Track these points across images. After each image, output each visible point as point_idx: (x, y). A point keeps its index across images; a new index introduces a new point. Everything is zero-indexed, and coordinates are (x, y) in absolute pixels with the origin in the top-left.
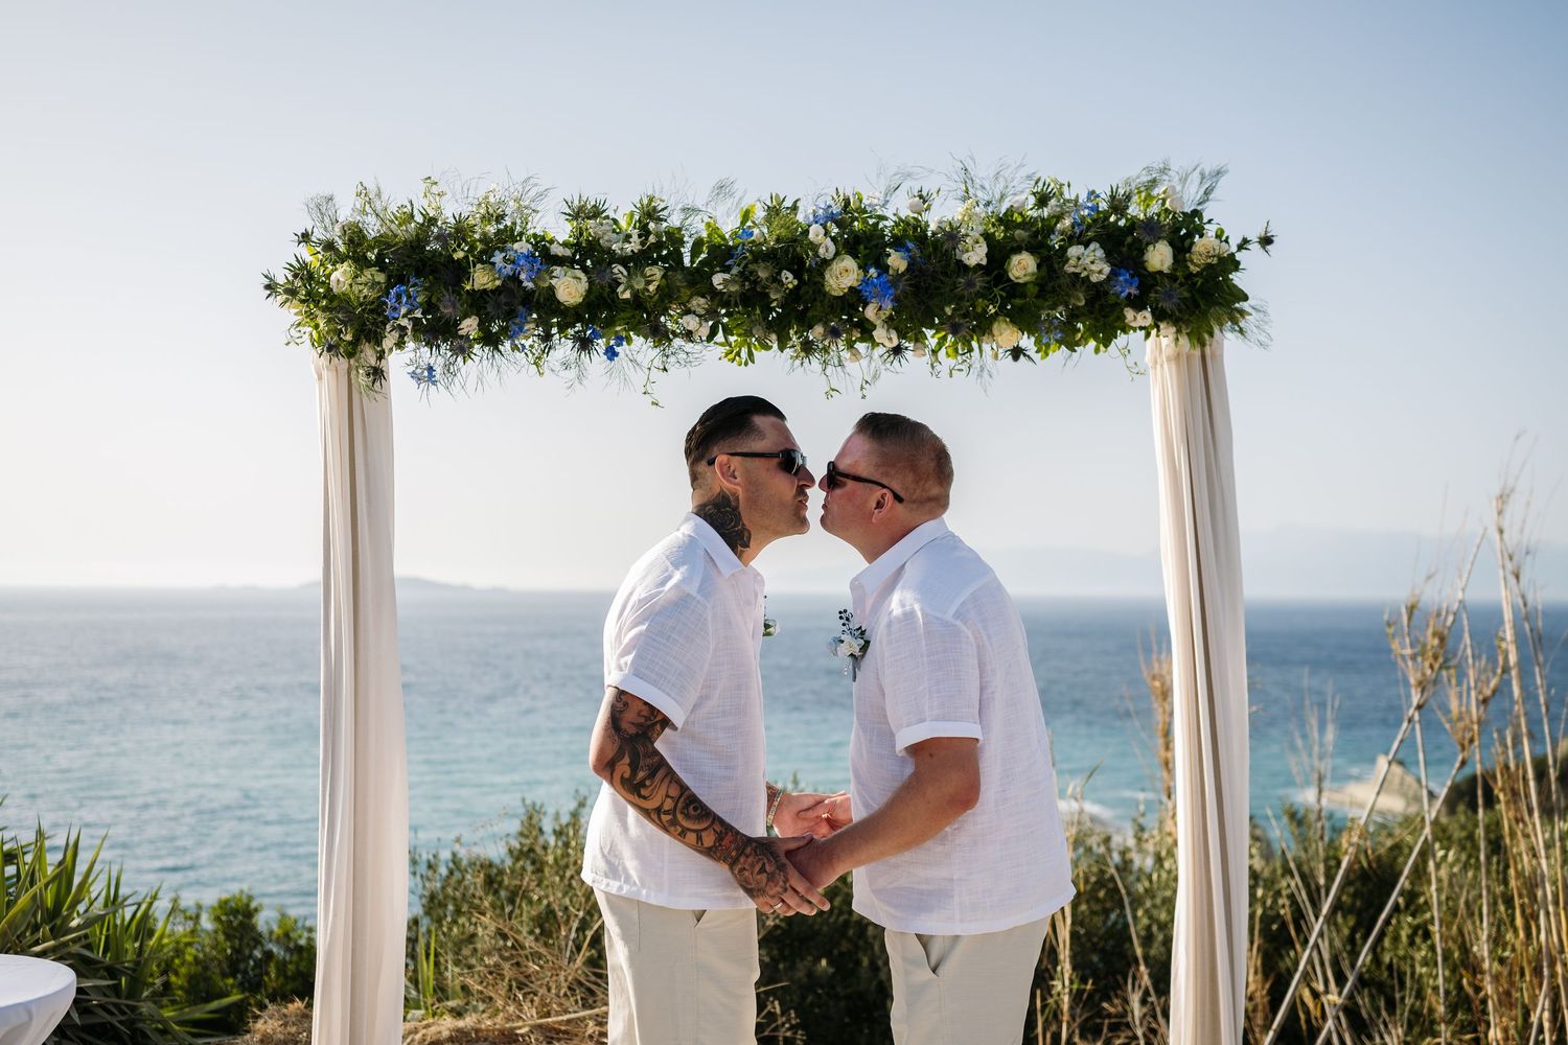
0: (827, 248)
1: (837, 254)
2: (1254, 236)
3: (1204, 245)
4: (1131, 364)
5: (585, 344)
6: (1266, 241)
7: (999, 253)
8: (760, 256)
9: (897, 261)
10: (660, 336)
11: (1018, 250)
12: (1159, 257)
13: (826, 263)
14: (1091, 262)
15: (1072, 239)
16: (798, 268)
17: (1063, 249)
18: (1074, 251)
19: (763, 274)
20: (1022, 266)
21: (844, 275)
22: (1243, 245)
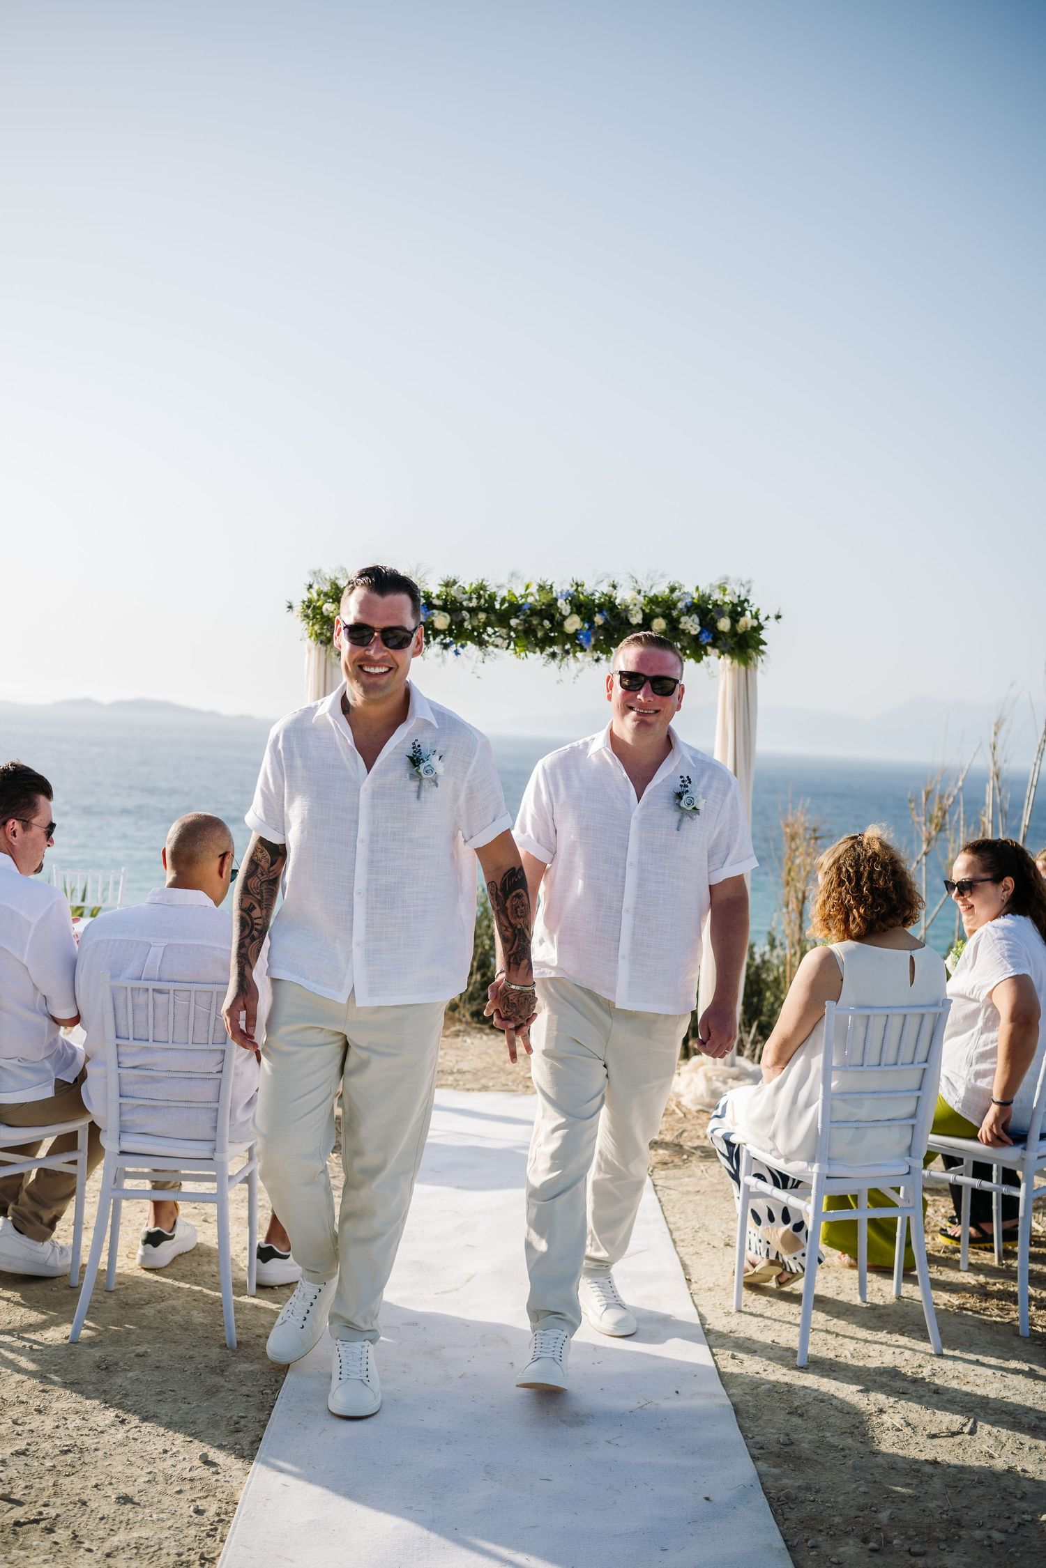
0: (566, 610)
1: (571, 613)
2: (772, 615)
3: (747, 621)
4: (710, 671)
5: (446, 646)
6: (779, 616)
7: (648, 617)
8: (534, 612)
9: (599, 620)
10: (481, 643)
11: (657, 617)
12: (724, 624)
13: (565, 618)
14: (691, 625)
15: (682, 614)
16: (551, 618)
17: (679, 618)
18: (684, 619)
19: (535, 622)
20: (659, 624)
21: (573, 624)
22: (767, 618)
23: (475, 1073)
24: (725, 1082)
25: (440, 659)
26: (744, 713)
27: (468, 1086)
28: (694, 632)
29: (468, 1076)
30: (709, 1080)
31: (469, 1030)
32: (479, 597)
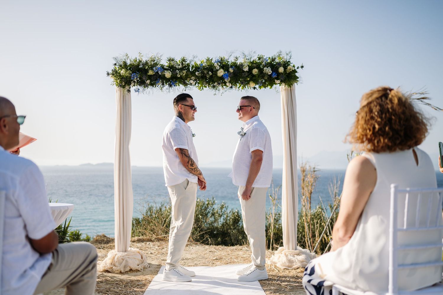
0: (218, 68)
1: (220, 69)
2: (300, 66)
3: (290, 68)
4: (276, 91)
5: (170, 86)
6: (302, 67)
7: (251, 69)
8: (205, 68)
9: (231, 70)
10: (185, 84)
11: (254, 68)
12: (281, 70)
13: (217, 70)
14: (268, 71)
15: (264, 66)
16: (212, 71)
17: (263, 69)
18: (265, 69)
19: (205, 72)
20: (255, 71)
21: (221, 73)
22: (298, 68)
23: (192, 259)
24: (294, 256)
25: (168, 91)
26: (291, 106)
27: (189, 265)
28: (270, 74)
29: (190, 261)
30: (287, 256)
31: (192, 244)
32: (183, 64)
